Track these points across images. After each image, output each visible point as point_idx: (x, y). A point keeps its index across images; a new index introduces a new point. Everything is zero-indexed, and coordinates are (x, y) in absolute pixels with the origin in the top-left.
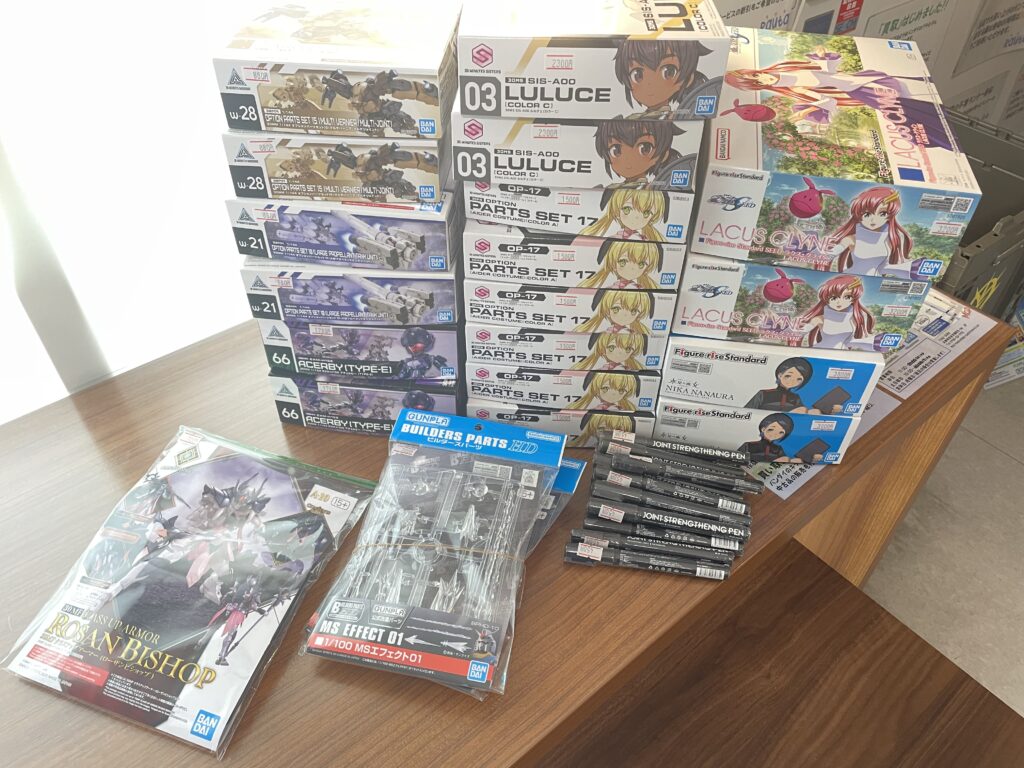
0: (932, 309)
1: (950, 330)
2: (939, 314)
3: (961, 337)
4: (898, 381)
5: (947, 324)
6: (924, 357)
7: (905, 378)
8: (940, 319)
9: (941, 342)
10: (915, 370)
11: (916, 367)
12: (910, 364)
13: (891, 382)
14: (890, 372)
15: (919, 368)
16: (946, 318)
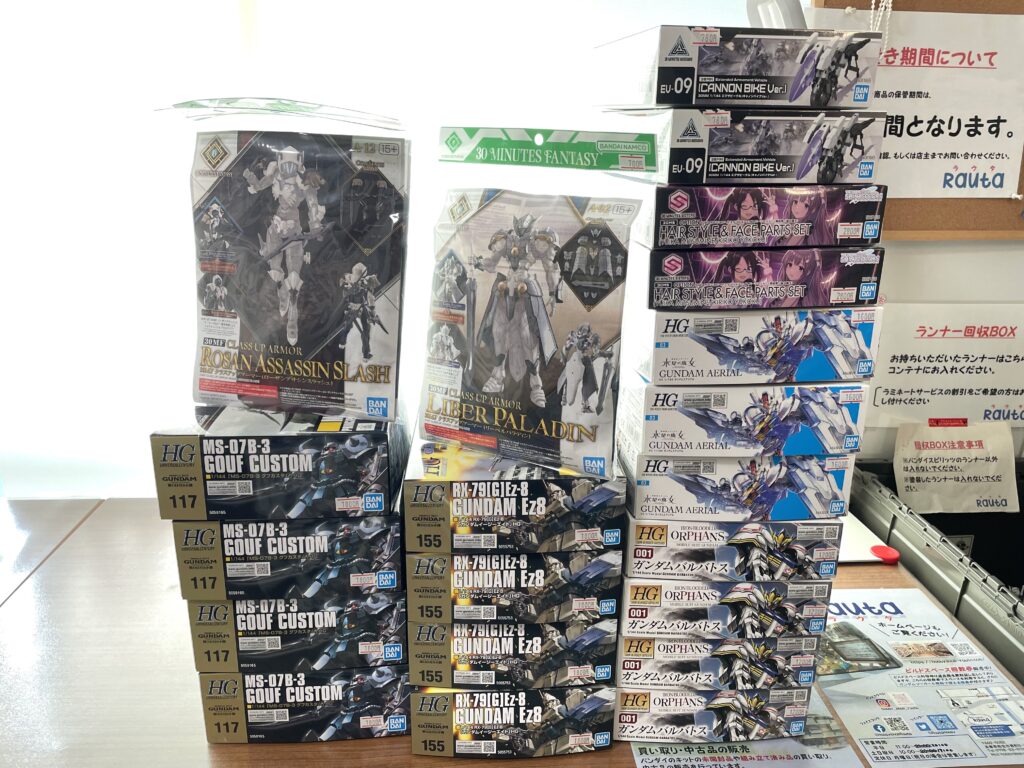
0: (1006, 715)
1: (1008, 740)
2: (1009, 721)
3: (1017, 751)
4: (886, 753)
5: (1012, 734)
6: (942, 748)
7: (899, 754)
8: (1006, 727)
9: (983, 747)
10: (919, 754)
11: (922, 752)
12: (917, 746)
13: (875, 751)
14: (884, 742)
15: (925, 754)
16: (1015, 728)
